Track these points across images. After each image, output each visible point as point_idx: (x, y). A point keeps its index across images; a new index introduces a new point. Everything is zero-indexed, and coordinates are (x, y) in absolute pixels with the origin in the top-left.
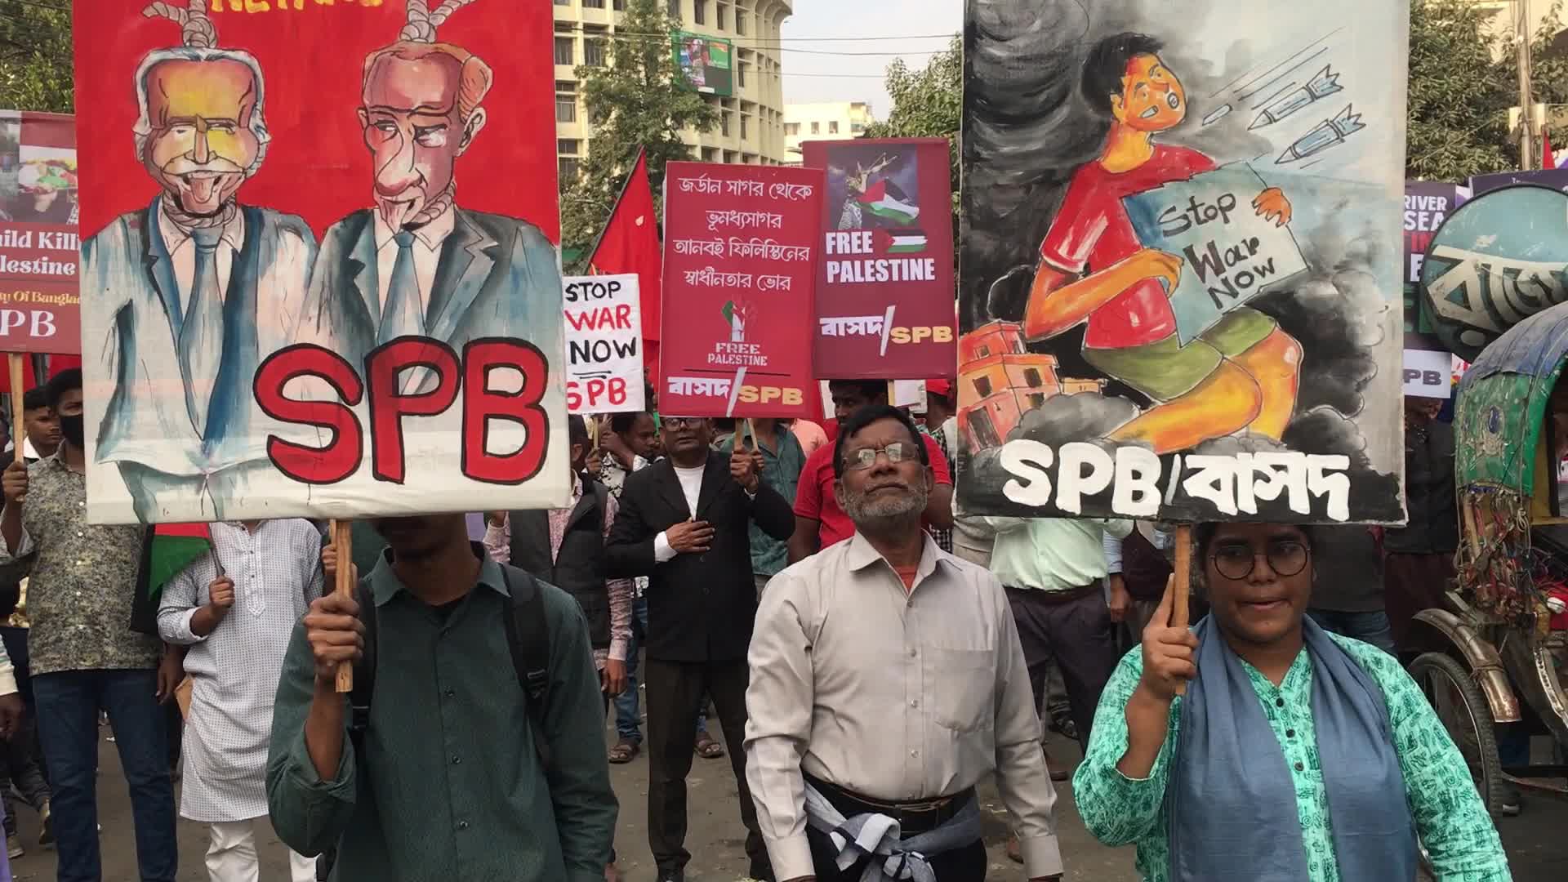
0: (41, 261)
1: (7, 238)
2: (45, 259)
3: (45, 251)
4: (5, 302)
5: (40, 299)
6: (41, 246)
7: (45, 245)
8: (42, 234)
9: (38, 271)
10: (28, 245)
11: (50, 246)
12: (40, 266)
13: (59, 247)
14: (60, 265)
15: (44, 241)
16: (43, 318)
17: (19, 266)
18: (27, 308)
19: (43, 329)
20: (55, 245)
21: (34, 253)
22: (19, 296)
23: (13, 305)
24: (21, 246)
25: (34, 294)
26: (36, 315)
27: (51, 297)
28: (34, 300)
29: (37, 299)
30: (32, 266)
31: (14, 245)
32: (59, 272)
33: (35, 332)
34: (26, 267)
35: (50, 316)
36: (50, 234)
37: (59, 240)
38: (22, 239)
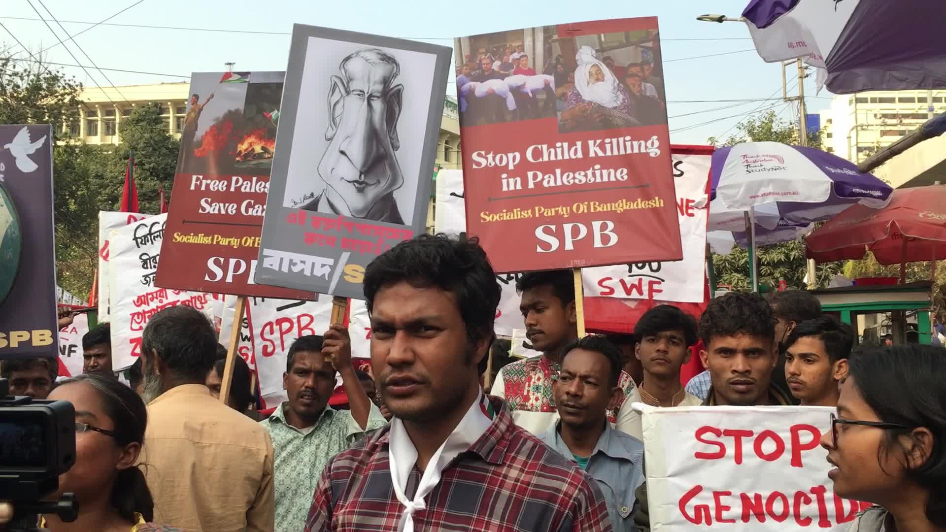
0: (594, 169)
1: (559, 151)
2: (597, 167)
3: (597, 160)
4: (566, 216)
5: (599, 209)
6: (592, 154)
7: (595, 152)
8: (591, 143)
9: (593, 180)
10: (580, 155)
11: (601, 154)
12: (594, 175)
13: (609, 153)
14: (612, 171)
15: (594, 149)
16: (604, 227)
17: (574, 178)
18: (587, 219)
19: (605, 239)
20: (604, 151)
21: (585, 163)
22: (578, 208)
23: (574, 218)
24: (573, 157)
25: (592, 203)
26: (596, 225)
27: (609, 205)
28: (592, 210)
29: (595, 208)
30: (586, 176)
31: (566, 157)
32: (613, 179)
33: (598, 243)
34: (580, 177)
35: (611, 225)
36: (598, 141)
37: (608, 147)
38: (573, 149)
